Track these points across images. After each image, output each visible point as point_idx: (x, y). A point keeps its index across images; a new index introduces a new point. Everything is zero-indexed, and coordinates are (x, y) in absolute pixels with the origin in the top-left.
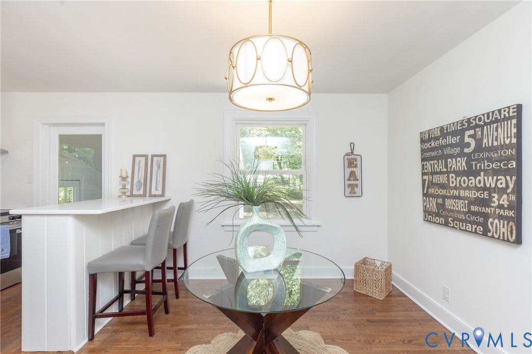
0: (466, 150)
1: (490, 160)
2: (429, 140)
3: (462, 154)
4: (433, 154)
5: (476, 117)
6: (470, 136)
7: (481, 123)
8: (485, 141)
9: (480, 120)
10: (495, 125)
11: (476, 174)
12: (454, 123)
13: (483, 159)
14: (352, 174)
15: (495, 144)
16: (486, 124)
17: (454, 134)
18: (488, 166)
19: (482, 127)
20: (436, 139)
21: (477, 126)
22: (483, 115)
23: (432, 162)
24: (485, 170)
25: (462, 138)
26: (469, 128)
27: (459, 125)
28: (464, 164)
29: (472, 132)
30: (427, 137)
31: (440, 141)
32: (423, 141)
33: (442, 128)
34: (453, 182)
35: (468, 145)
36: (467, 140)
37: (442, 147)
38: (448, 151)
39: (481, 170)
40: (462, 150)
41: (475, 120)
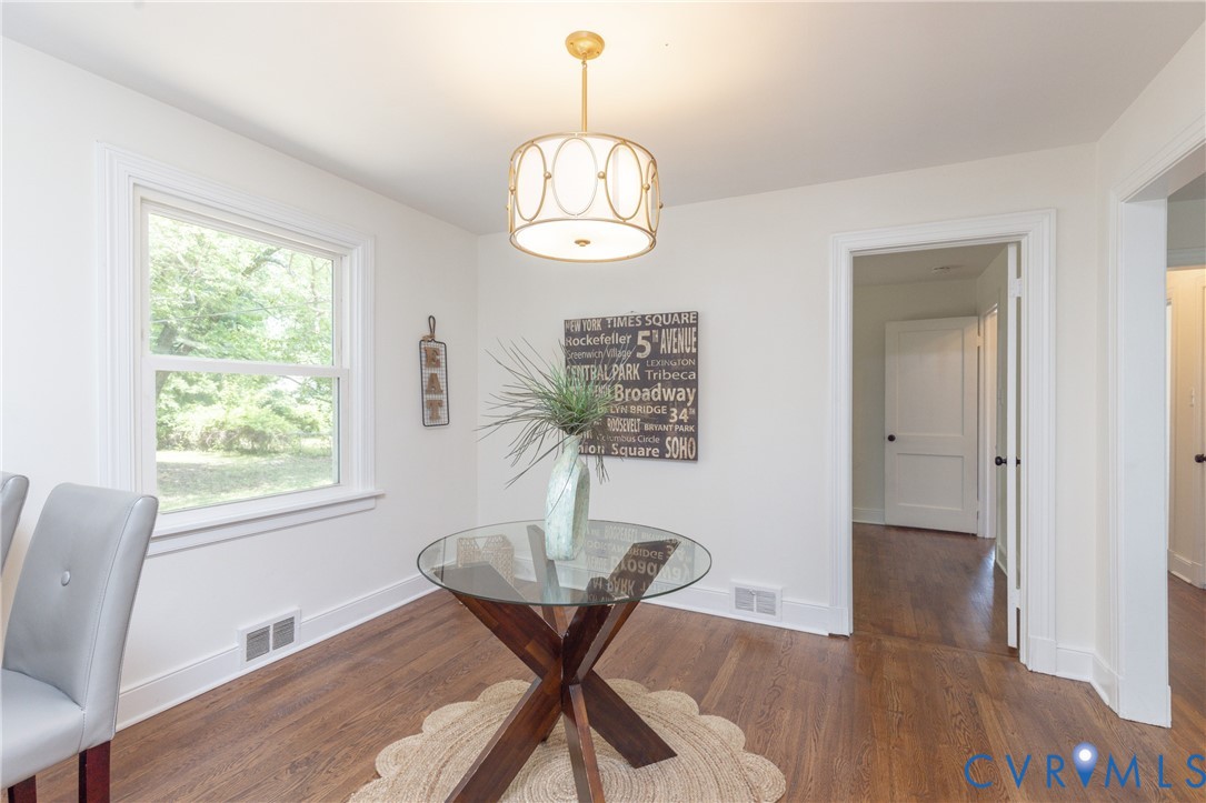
0: (639, 355)
1: (669, 369)
2: (583, 334)
3: (633, 360)
4: (589, 355)
5: (653, 315)
6: (644, 338)
7: (659, 324)
8: (663, 346)
9: (657, 320)
10: (675, 330)
11: (650, 384)
12: (622, 318)
13: (661, 368)
14: (433, 378)
15: (675, 351)
16: (664, 326)
17: (622, 331)
18: (667, 376)
19: (660, 329)
20: (595, 334)
21: (652, 327)
22: (662, 315)
23: (587, 367)
24: (662, 381)
25: (634, 339)
26: (643, 328)
27: (630, 321)
28: (636, 372)
29: (647, 333)
30: (578, 328)
31: (602, 338)
32: (568, 334)
33: (604, 321)
34: (619, 396)
35: (642, 349)
36: (640, 342)
37: (602, 347)
38: (612, 353)
39: (657, 381)
40: (634, 354)
41: (651, 319)
